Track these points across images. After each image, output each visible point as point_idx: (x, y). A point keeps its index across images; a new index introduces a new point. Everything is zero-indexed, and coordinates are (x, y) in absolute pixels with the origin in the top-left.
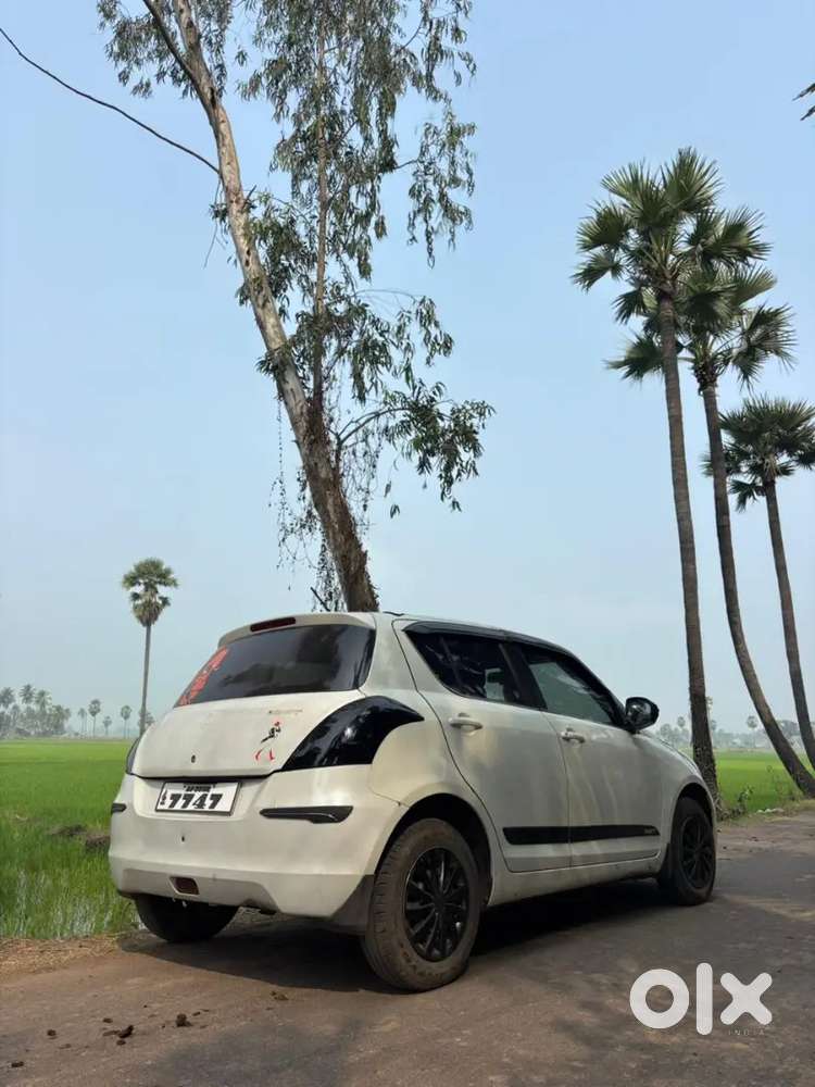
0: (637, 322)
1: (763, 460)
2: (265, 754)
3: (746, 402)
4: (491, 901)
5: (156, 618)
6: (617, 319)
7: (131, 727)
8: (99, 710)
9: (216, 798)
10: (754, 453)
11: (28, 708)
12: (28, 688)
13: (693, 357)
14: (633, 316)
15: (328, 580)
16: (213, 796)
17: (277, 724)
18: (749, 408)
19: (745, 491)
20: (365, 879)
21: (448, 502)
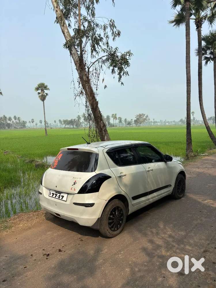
0: (179, 8)
1: (214, 50)
2: (73, 189)
3: (210, 31)
4: (129, 213)
5: (45, 99)
6: (172, 8)
7: (43, 125)
8: (34, 121)
9: (63, 197)
10: (211, 48)
11: (16, 121)
12: (15, 116)
13: (195, 18)
14: (177, 6)
15: (88, 110)
16: (62, 196)
17: (76, 181)
18: (211, 34)
19: (207, 59)
20: (99, 219)
21: (120, 83)
